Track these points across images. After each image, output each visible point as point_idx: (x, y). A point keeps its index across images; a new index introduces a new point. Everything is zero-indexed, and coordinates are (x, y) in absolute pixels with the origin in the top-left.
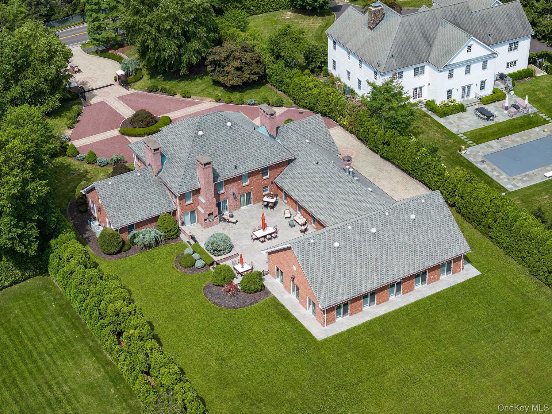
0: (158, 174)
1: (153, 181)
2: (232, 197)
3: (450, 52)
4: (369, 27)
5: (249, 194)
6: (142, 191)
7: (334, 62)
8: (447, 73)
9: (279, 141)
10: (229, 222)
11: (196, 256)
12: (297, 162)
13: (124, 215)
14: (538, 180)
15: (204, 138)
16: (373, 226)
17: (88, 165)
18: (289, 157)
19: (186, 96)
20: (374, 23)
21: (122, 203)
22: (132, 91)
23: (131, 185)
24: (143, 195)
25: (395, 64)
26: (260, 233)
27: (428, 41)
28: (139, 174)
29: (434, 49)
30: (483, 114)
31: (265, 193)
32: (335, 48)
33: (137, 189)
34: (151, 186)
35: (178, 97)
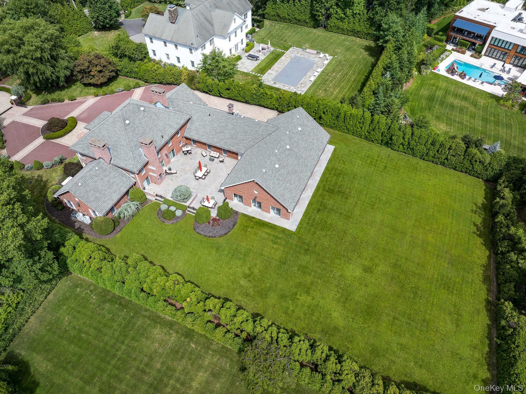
0: (110, 162)
1: (110, 168)
2: (165, 157)
3: (226, 26)
4: (171, 22)
5: (173, 150)
6: (106, 179)
7: (154, 51)
8: (228, 39)
9: (171, 109)
10: (172, 174)
11: (173, 208)
12: (194, 118)
13: (104, 202)
14: (309, 85)
15: (132, 125)
16: (286, 144)
17: (38, 171)
18: (188, 117)
19: (73, 99)
20: (173, 18)
21: (98, 195)
22: (29, 108)
23: (95, 179)
24: (109, 181)
25: (200, 41)
26: (200, 174)
27: (210, 23)
28: (97, 168)
29: (215, 26)
30: (253, 58)
31: (180, 146)
32: (152, 42)
33: (102, 179)
34: (110, 173)
35: (67, 101)
